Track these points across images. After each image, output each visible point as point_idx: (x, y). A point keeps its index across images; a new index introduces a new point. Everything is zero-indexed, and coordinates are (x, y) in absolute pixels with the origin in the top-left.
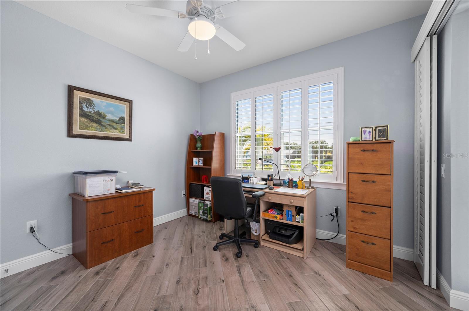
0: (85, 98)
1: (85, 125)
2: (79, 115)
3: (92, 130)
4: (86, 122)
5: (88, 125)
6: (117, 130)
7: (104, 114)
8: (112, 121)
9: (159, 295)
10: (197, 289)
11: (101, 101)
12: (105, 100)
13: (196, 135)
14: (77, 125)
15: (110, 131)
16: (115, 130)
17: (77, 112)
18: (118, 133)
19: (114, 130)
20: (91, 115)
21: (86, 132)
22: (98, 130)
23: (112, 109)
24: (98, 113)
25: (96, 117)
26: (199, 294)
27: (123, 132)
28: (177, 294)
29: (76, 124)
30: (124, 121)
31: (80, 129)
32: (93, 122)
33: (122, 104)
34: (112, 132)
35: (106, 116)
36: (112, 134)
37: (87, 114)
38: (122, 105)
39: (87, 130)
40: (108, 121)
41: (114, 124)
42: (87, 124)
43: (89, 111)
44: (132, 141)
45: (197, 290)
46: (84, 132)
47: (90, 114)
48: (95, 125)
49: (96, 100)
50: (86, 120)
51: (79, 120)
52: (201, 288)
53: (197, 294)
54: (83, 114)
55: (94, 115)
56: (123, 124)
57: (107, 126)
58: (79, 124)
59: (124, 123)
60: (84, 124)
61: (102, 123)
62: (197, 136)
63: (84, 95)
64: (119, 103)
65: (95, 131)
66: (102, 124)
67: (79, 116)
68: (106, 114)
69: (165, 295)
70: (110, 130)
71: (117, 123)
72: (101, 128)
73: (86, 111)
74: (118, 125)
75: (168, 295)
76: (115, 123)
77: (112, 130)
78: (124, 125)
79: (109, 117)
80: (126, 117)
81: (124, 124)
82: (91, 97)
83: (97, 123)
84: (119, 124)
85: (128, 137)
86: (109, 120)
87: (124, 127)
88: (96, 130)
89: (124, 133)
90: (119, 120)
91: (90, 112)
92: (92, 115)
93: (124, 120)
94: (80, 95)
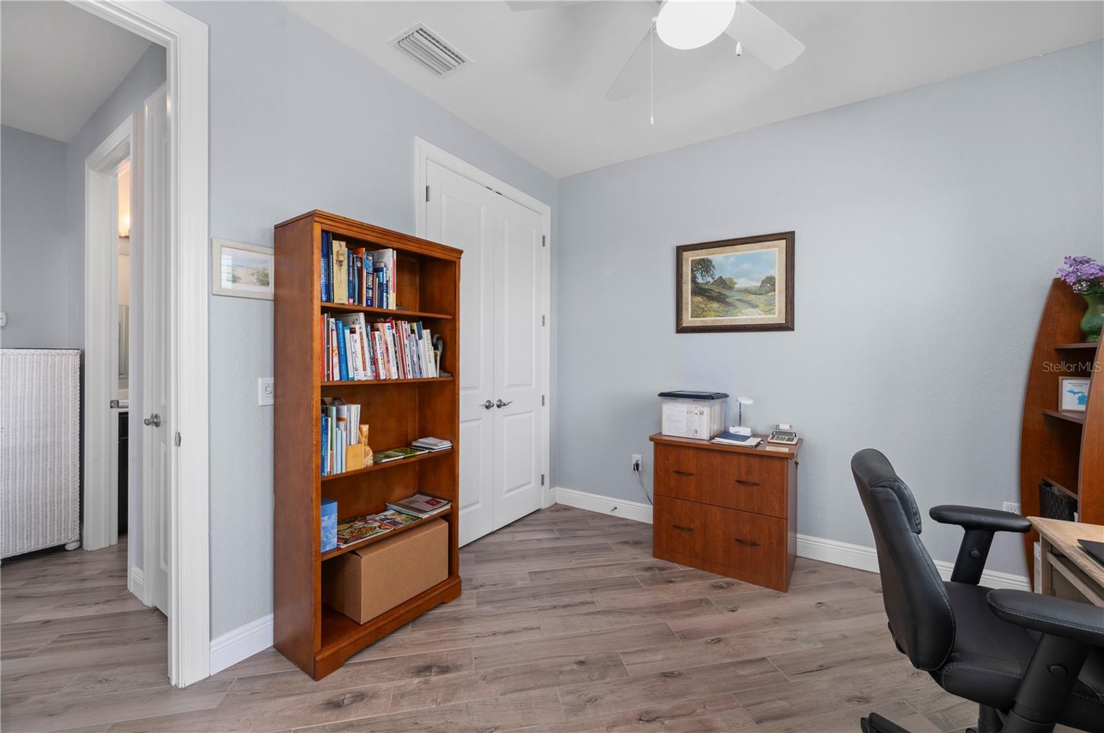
0: (700, 260)
1: (700, 308)
2: (692, 292)
3: (711, 316)
4: (701, 303)
5: (703, 308)
6: (757, 309)
7: (731, 280)
8: (748, 291)
9: (620, 656)
10: (658, 717)
11: (725, 257)
12: (734, 252)
13: (1071, 280)
14: (688, 312)
15: (742, 313)
16: (753, 310)
17: (687, 287)
18: (760, 314)
19: (750, 309)
20: (708, 289)
21: (702, 321)
22: (720, 315)
23: (746, 266)
24: (721, 282)
25: (717, 291)
26: (643, 724)
27: (770, 310)
28: (629, 683)
29: (687, 309)
30: (774, 285)
31: (692, 317)
32: (711, 301)
33: (769, 247)
34: (748, 315)
35: (735, 283)
36: (747, 319)
37: (702, 289)
38: (768, 250)
39: (704, 317)
40: (738, 294)
41: (751, 298)
42: (704, 306)
43: (705, 281)
44: (793, 330)
45: (656, 716)
46: (698, 322)
47: (707, 287)
48: (715, 305)
49: (716, 256)
50: (701, 300)
51: (692, 301)
52: (663, 724)
53: (641, 720)
54: (698, 290)
55: (713, 287)
56: (770, 294)
57: (738, 303)
58: (692, 307)
59: (774, 291)
60: (698, 307)
61: (727, 300)
62: (1079, 281)
63: (697, 256)
64: (762, 248)
65: (715, 316)
66: (727, 302)
67: (692, 295)
68: (735, 280)
69: (623, 664)
70: (743, 311)
71: (758, 292)
72: (726, 309)
73: (702, 284)
74: (760, 296)
75: (625, 669)
76: (754, 294)
77: (746, 311)
78: (775, 295)
79: (741, 283)
80: (779, 274)
81: (773, 293)
82: (708, 255)
83: (718, 301)
84: (761, 294)
85: (784, 322)
86: (740, 291)
87: (775, 299)
88: (717, 314)
89: (774, 314)
90: (761, 286)
91: (707, 283)
92: (710, 288)
93: (775, 282)
94: (692, 257)
